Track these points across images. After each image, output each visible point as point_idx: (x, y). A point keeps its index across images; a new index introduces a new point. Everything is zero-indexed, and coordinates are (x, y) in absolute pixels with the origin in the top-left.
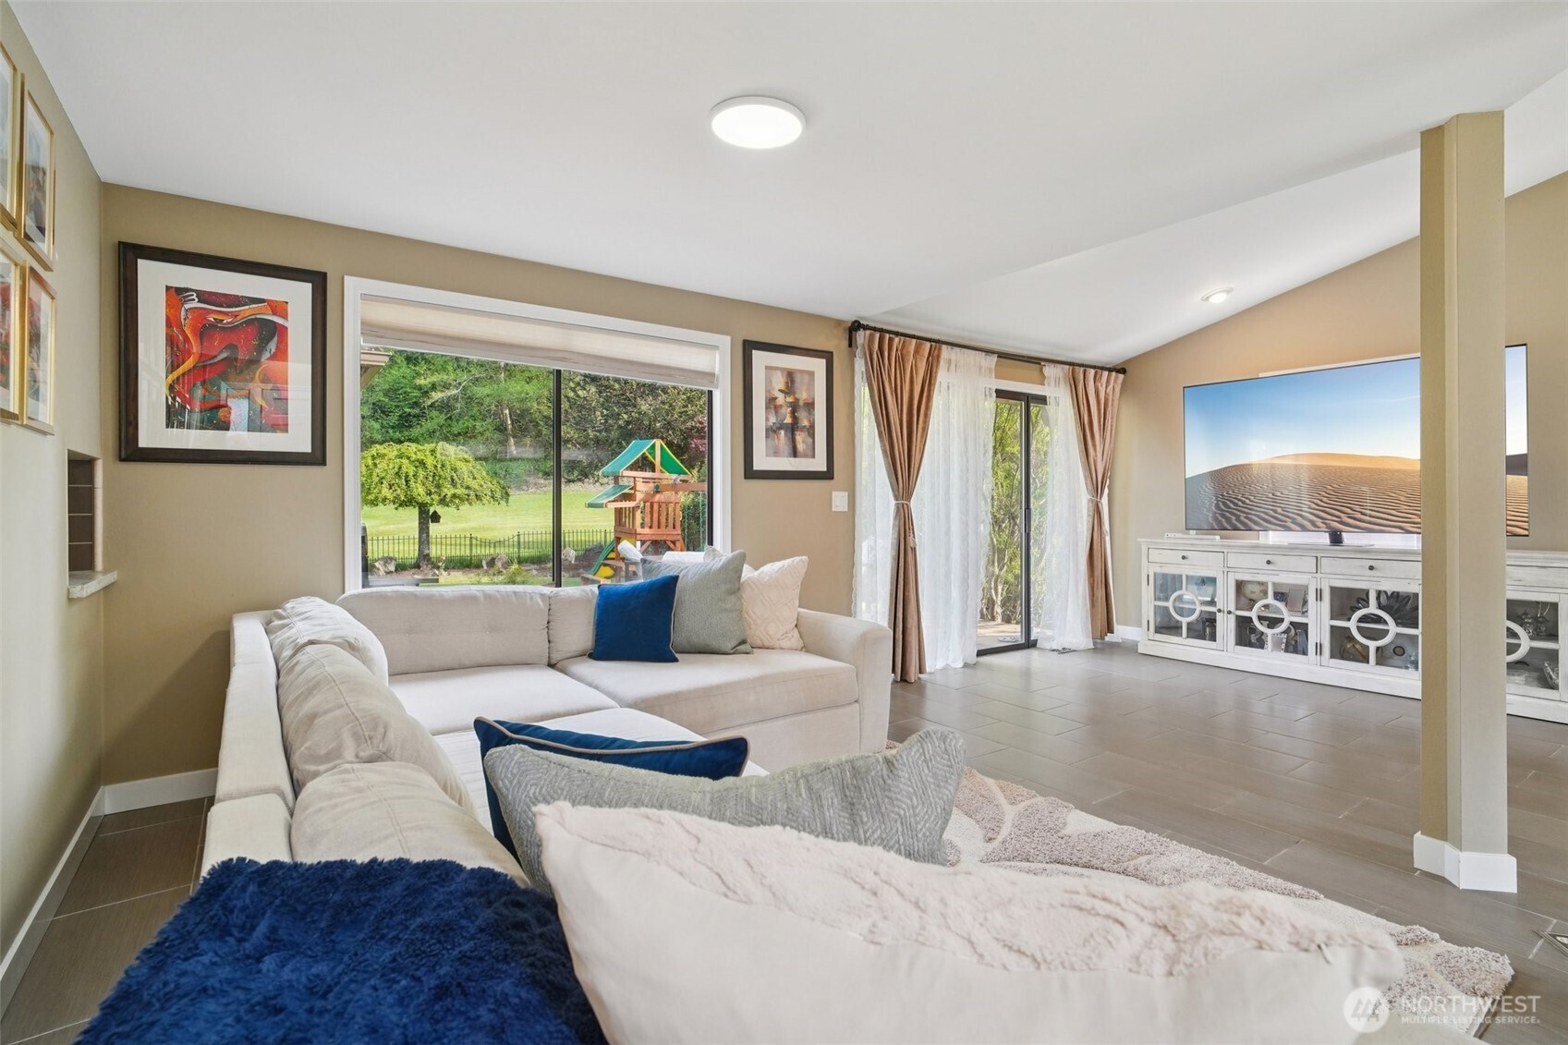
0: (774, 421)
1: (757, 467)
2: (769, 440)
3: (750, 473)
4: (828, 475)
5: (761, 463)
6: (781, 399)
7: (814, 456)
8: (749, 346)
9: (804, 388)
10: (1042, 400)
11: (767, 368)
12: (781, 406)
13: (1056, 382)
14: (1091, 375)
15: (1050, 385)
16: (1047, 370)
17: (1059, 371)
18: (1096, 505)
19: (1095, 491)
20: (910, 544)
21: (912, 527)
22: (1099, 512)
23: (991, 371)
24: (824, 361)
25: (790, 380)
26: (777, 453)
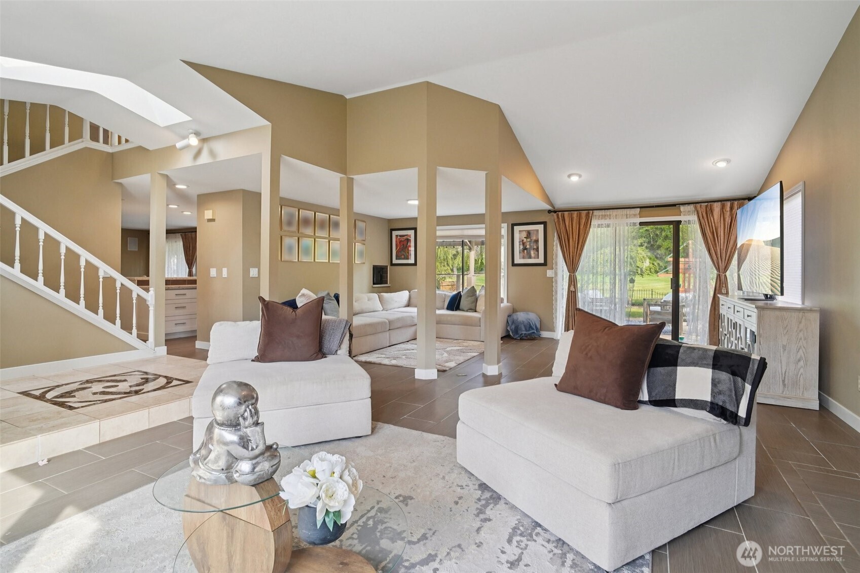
0: (523, 247)
1: (515, 262)
2: (521, 254)
3: (514, 265)
4: (544, 264)
5: (518, 260)
6: (525, 240)
7: (538, 258)
8: (513, 225)
9: (535, 236)
10: (680, 222)
11: (520, 231)
12: (525, 242)
13: (689, 213)
14: (717, 207)
15: (684, 215)
16: (682, 208)
17: (691, 207)
18: (719, 276)
19: (718, 269)
20: (571, 290)
21: (572, 283)
22: (720, 280)
23: (635, 215)
24: (543, 225)
25: (529, 234)
26: (524, 258)
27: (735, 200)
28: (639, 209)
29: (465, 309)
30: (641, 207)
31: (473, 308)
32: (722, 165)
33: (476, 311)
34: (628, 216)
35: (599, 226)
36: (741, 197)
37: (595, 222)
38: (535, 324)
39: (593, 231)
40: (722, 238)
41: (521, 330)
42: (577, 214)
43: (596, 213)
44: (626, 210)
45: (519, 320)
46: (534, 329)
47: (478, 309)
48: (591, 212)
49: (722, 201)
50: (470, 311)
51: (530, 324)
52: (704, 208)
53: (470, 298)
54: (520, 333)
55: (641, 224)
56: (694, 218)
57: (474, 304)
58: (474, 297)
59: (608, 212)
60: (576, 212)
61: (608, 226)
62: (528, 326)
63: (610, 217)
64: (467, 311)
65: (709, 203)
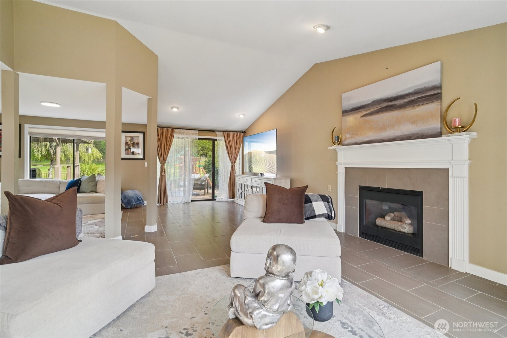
0: (127, 147)
1: (122, 157)
2: (126, 151)
4: (144, 159)
6: (129, 142)
7: (139, 155)
9: (136, 140)
10: (216, 140)
11: (125, 136)
12: (129, 144)
13: (220, 136)
14: (231, 134)
15: (218, 136)
16: (217, 133)
17: (221, 133)
18: (232, 166)
19: (232, 163)
20: (163, 174)
21: (163, 170)
22: (233, 168)
23: (196, 134)
24: (142, 134)
25: (132, 138)
26: (128, 154)
27: (239, 132)
28: (198, 131)
29: (88, 192)
30: (199, 130)
31: (94, 190)
32: (242, 116)
33: (96, 192)
34: (193, 134)
35: (178, 138)
36: (239, 131)
37: (176, 135)
38: (140, 197)
39: (175, 140)
40: (233, 147)
41: (132, 202)
42: (166, 130)
43: (177, 130)
44: (192, 130)
45: (129, 196)
46: (141, 201)
47: (98, 190)
48: (174, 129)
49: (234, 132)
50: (93, 192)
51: (137, 197)
52: (226, 134)
53: (91, 183)
54: (132, 204)
55: (199, 139)
56: (223, 138)
57: (95, 187)
58: (95, 182)
59: (183, 131)
60: (165, 129)
61: (182, 138)
62: (136, 199)
63: (184, 133)
64: (89, 193)
65: (229, 132)
